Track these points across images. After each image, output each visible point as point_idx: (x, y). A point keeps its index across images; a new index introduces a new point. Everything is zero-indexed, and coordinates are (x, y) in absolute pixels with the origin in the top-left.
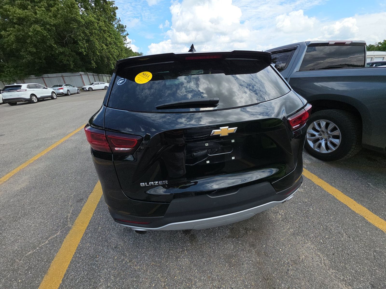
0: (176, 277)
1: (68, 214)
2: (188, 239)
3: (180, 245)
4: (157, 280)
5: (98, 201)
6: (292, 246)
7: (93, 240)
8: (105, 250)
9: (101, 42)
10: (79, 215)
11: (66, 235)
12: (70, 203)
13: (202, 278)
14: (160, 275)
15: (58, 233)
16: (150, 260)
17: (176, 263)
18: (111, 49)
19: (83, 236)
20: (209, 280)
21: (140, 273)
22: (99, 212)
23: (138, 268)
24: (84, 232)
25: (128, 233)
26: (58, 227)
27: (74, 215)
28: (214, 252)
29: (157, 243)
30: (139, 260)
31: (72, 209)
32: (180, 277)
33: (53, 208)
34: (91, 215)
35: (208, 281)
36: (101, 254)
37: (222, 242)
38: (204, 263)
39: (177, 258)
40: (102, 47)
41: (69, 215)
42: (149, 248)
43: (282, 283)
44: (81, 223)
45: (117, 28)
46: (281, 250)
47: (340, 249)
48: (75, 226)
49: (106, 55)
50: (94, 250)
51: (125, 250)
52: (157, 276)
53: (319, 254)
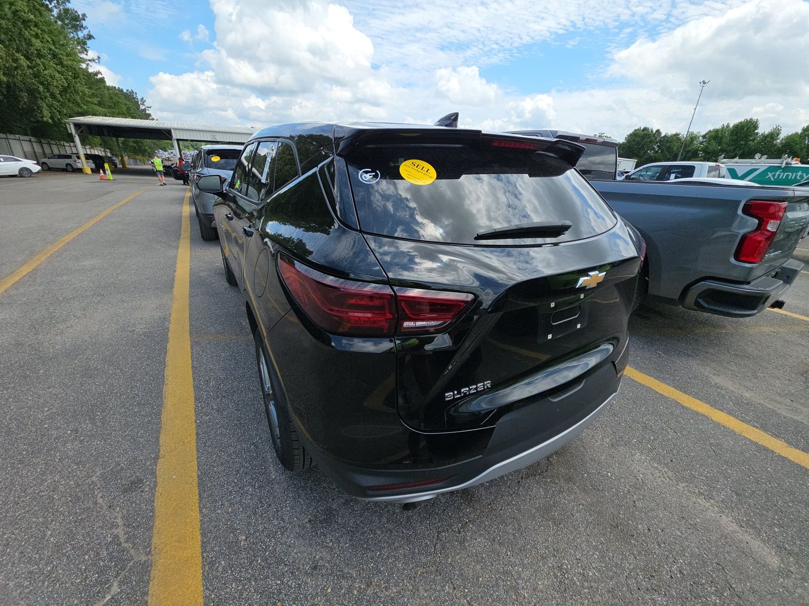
0: (481, 579)
1: (115, 531)
2: (462, 501)
3: (454, 517)
4: (447, 599)
5: (195, 475)
6: (619, 463)
7: (241, 571)
8: (290, 583)
9: (13, 48)
10: (156, 524)
11: (146, 587)
12: (100, 501)
13: (526, 562)
14: (449, 587)
15: (115, 589)
16: (411, 566)
17: (464, 552)
18: (43, 70)
19: (204, 572)
20: (538, 560)
21: (406, 601)
22: (216, 501)
23: (395, 590)
24: (199, 560)
25: (326, 528)
26: (101, 572)
27: (138, 526)
28: (519, 510)
29: (406, 528)
30: (386, 574)
31: (120, 515)
32: (487, 576)
33: (47, 528)
34: (196, 515)
35: (537, 563)
36: (285, 595)
37: (521, 489)
38: (514, 535)
39: (462, 543)
40: (16, 60)
41: (120, 532)
42: (394, 544)
43: (637, 524)
44: (176, 541)
45: (59, 17)
46: (609, 474)
47: (675, 451)
48: (160, 554)
49: (24, 84)
50: (261, 593)
51: (342, 565)
52: (444, 591)
53: (656, 465)
